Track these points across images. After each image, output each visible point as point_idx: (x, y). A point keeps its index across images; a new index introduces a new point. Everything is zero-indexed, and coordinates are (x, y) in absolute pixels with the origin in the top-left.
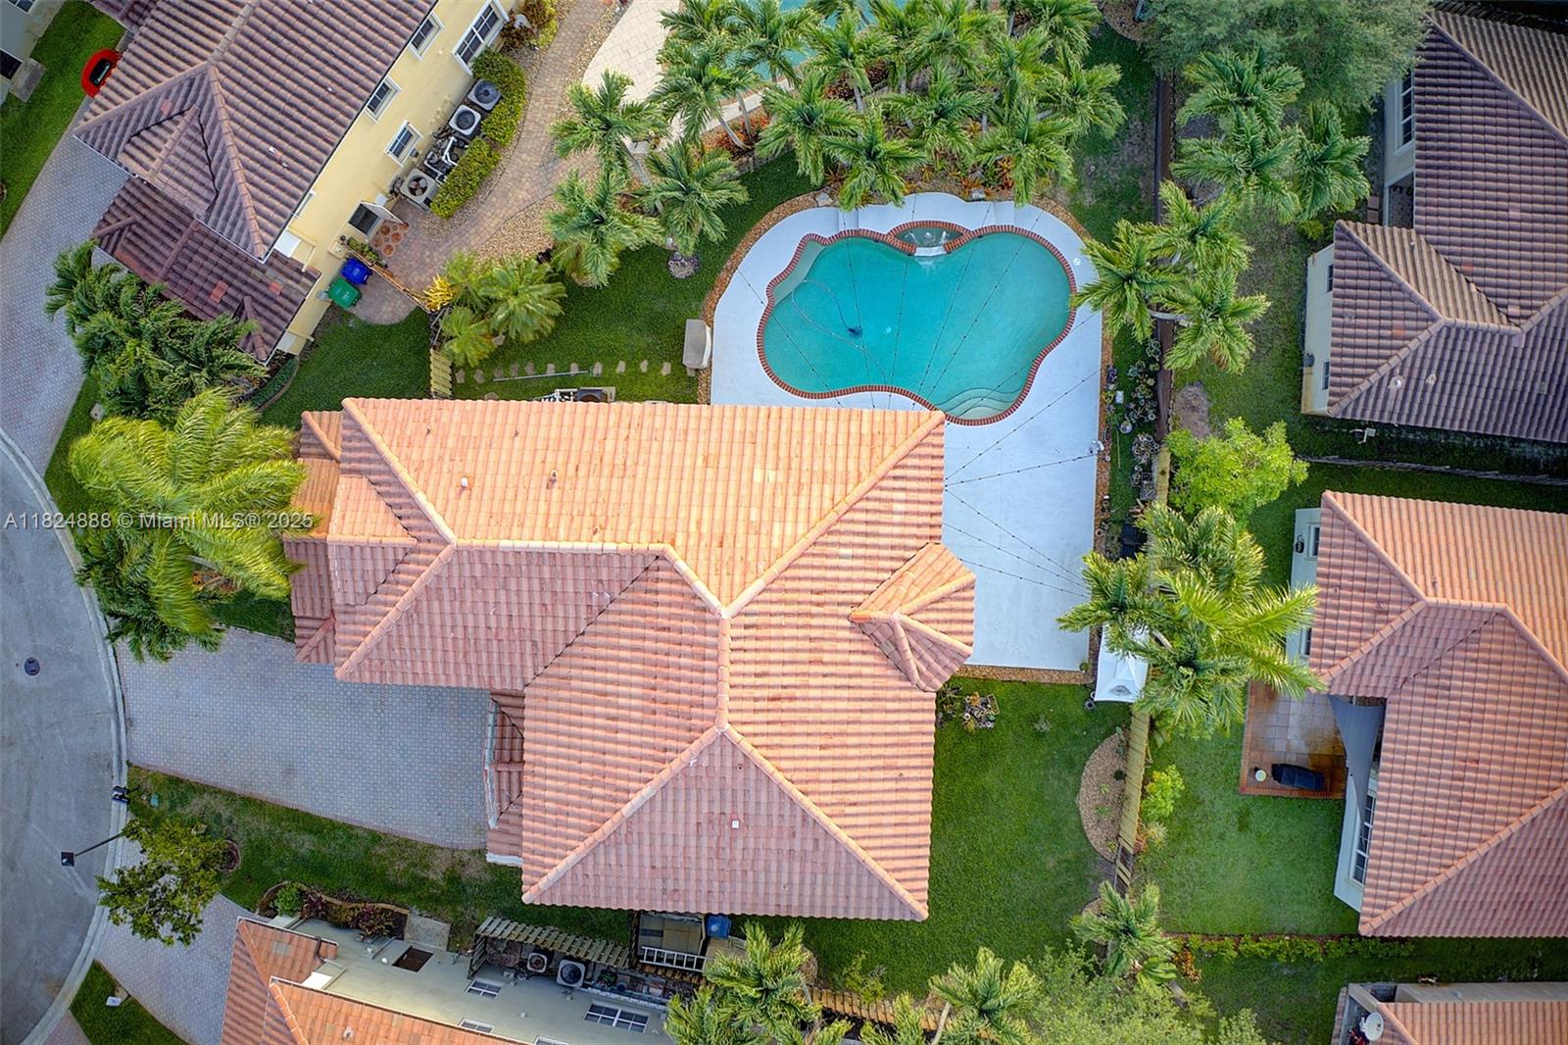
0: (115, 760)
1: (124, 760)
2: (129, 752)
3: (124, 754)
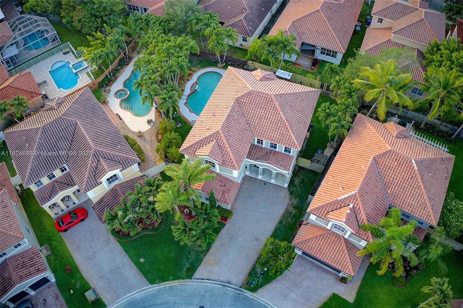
0: (238, 291)
1: (239, 289)
2: (237, 286)
3: (237, 288)
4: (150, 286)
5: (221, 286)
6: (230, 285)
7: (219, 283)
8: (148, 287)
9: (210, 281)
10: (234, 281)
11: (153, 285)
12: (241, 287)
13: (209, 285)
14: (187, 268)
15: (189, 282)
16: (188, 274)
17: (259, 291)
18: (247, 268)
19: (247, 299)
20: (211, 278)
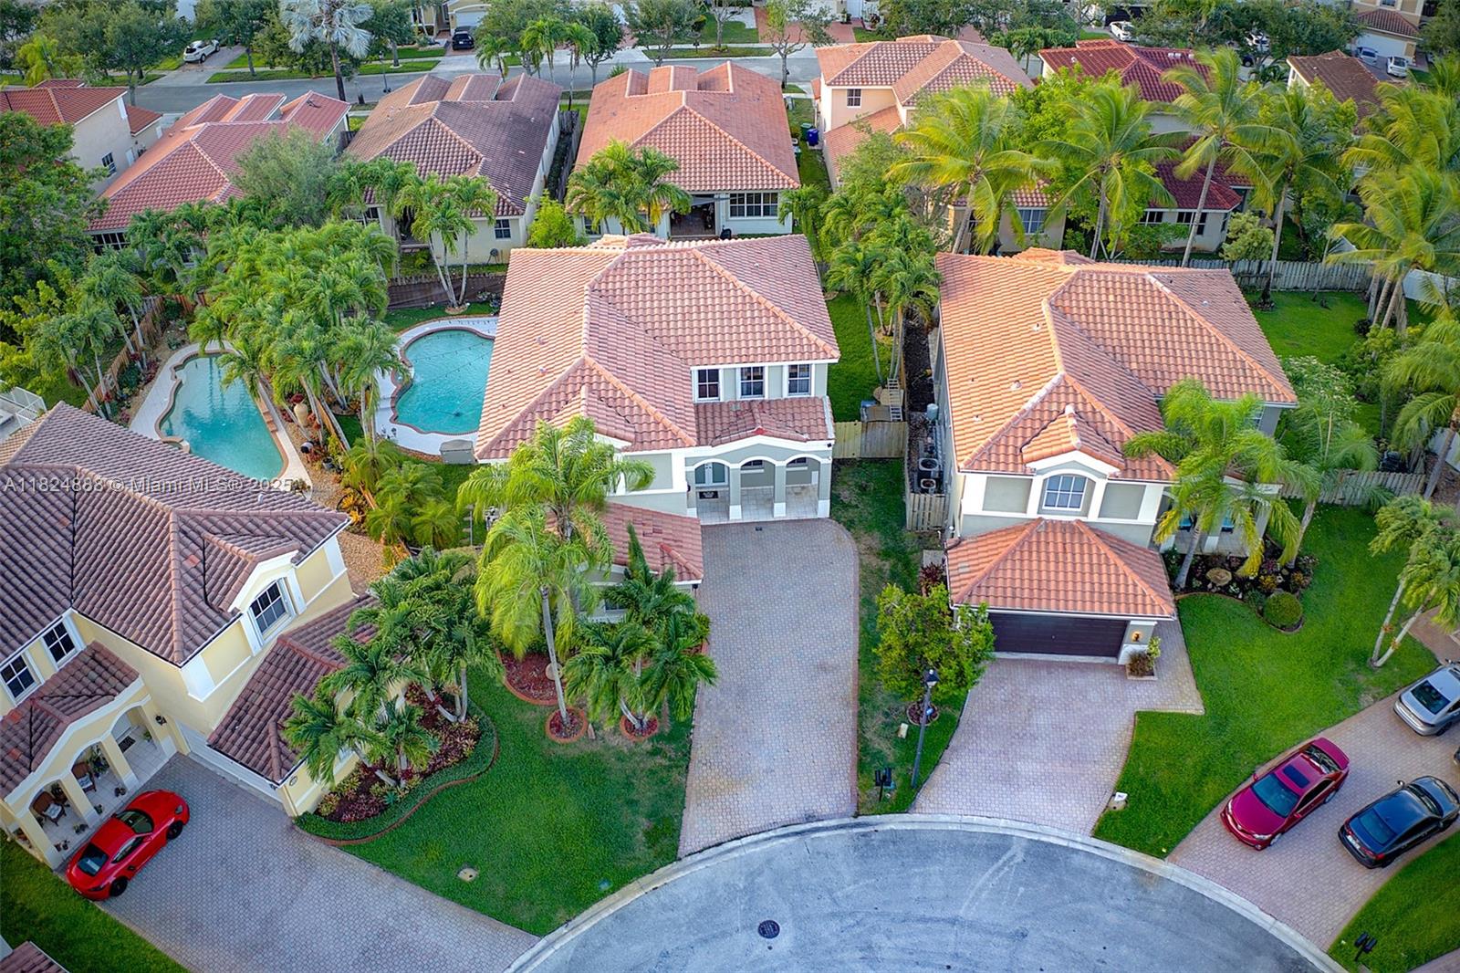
0: (855, 830)
1: (854, 821)
2: (843, 816)
3: (846, 821)
4: (543, 942)
5: (791, 840)
6: (820, 824)
7: (780, 832)
8: (535, 950)
9: (744, 841)
10: (825, 806)
11: (551, 937)
12: (856, 815)
13: (753, 850)
14: (647, 834)
15: (678, 871)
16: (658, 848)
17: (921, 799)
18: (842, 755)
19: (896, 838)
20: (743, 829)
